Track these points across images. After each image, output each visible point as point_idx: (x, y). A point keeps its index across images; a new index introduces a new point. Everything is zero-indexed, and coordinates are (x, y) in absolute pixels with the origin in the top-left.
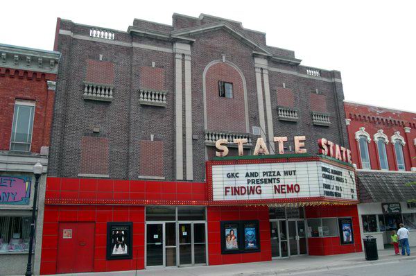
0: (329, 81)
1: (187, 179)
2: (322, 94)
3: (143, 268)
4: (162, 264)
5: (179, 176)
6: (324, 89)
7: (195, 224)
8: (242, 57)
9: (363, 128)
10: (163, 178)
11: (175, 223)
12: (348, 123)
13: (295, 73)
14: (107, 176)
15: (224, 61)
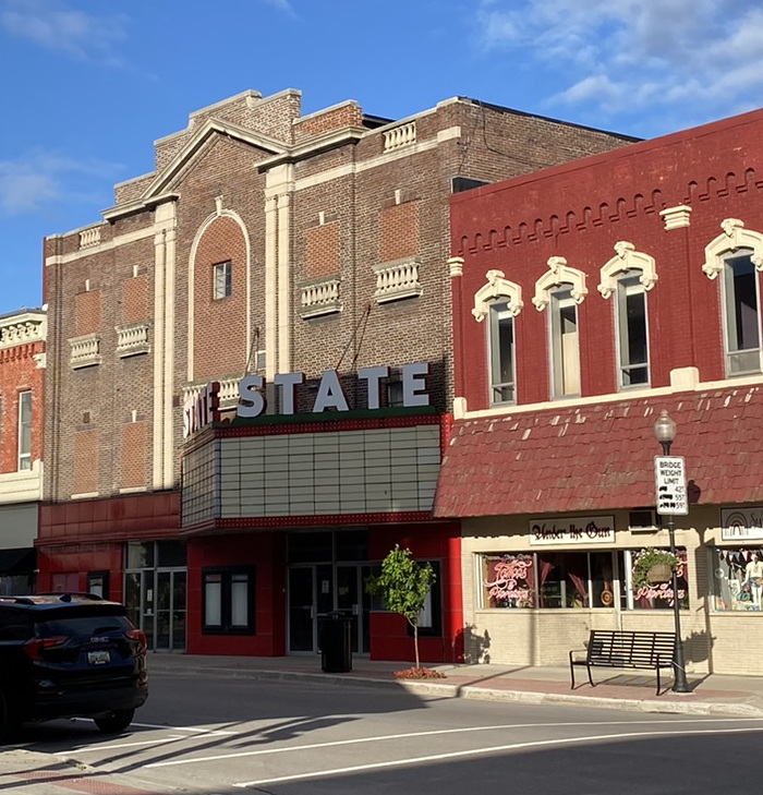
1: (165, 487)
5: (157, 483)
6: (417, 179)
7: (175, 574)
8: (249, 184)
9: (492, 274)
10: (145, 489)
11: (153, 572)
12: (454, 271)
13: (349, 169)
14: (96, 494)
15: (219, 214)
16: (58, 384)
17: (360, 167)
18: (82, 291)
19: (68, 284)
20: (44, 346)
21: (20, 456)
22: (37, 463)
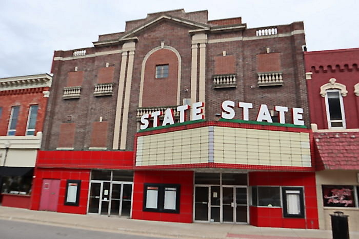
0: (288, 35)
1: (121, 149)
2: (276, 51)
3: (86, 214)
4: (98, 212)
5: (115, 147)
6: (279, 46)
7: (124, 185)
8: (181, 38)
9: (333, 80)
10: (105, 149)
11: (110, 183)
12: (309, 78)
13: (240, 38)
14: (72, 149)
15: (162, 47)
16: (54, 104)
17: (245, 39)
18: (73, 70)
19: (65, 68)
20: (49, 89)
21: (27, 130)
22: (40, 134)
